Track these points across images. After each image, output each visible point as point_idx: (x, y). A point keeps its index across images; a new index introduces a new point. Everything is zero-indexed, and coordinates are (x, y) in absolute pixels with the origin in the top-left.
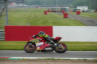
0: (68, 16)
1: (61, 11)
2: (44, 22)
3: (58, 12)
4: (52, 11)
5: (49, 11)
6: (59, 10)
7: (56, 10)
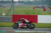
0: (46, 10)
1: (42, 7)
2: (33, 13)
3: (41, 8)
4: (38, 7)
5: (36, 7)
6: (41, 7)
7: (40, 7)
